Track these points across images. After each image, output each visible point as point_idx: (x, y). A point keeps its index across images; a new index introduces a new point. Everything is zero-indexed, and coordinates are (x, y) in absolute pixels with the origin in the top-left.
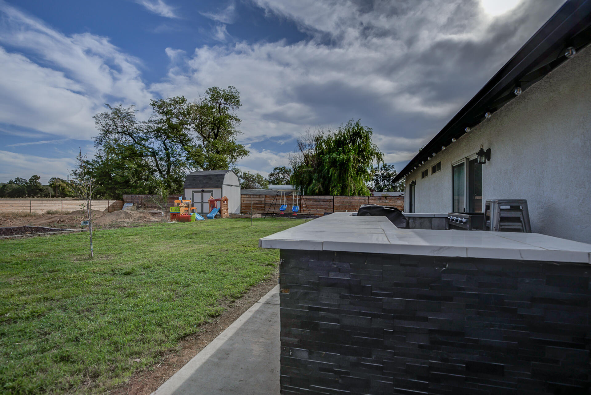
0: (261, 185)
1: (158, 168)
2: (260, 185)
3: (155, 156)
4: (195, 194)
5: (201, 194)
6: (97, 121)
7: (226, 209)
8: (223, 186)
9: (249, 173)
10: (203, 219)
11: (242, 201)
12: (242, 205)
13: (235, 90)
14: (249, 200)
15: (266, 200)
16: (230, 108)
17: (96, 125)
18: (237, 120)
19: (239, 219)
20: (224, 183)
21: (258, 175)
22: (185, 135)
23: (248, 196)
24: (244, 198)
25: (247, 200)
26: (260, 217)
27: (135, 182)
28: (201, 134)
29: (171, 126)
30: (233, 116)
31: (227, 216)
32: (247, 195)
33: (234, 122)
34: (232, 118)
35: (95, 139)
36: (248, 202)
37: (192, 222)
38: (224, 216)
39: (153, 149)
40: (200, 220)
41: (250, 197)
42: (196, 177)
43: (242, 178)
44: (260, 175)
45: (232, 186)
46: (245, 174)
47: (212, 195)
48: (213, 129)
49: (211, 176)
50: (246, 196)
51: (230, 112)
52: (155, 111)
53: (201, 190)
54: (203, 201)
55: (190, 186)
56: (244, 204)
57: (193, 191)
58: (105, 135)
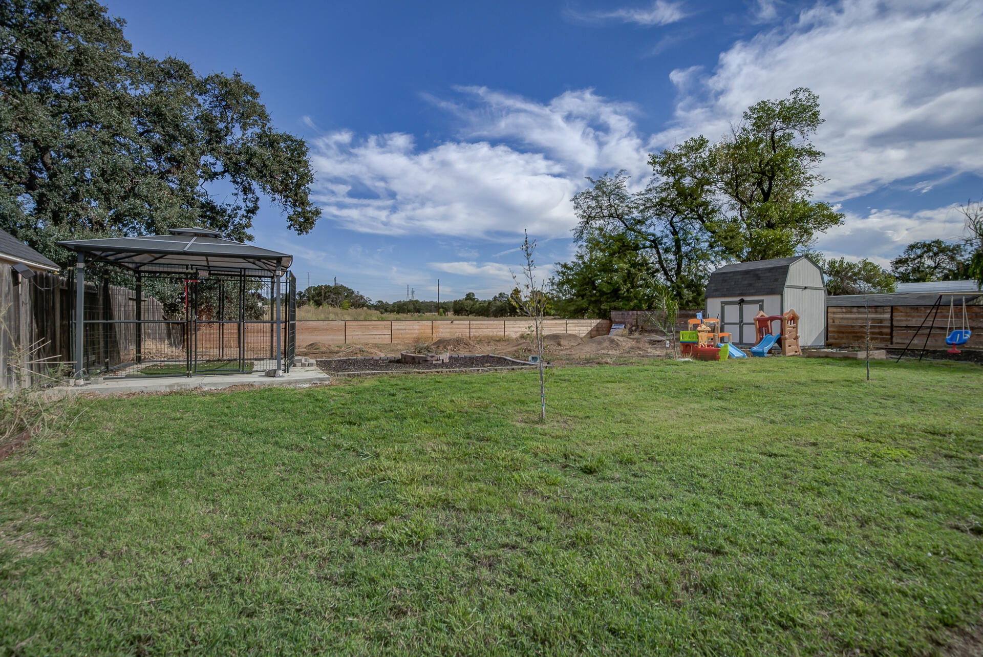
0: (874, 286)
1: (662, 266)
2: (870, 285)
3: (656, 247)
4: (726, 307)
5: (737, 307)
6: (576, 205)
7: (794, 337)
8: (786, 290)
9: (842, 262)
10: (744, 356)
11: (830, 321)
12: (830, 329)
13: (807, 94)
14: (848, 319)
15: (894, 319)
16: (796, 133)
17: (576, 212)
18: (812, 154)
19: (826, 360)
20: (787, 283)
22: (706, 204)
23: (844, 310)
24: (834, 313)
25: (842, 319)
26: (884, 357)
27: (628, 290)
28: (737, 196)
29: (682, 193)
30: (802, 149)
31: (796, 352)
32: (841, 307)
33: (806, 161)
34: (800, 153)
35: (574, 231)
36: (845, 323)
37: (721, 360)
38: (789, 351)
39: (654, 235)
40: (737, 358)
41: (851, 312)
42: (729, 275)
45: (805, 288)
46: (832, 264)
47: (761, 308)
48: (760, 184)
49: (760, 272)
50: (839, 310)
51: (797, 141)
52: (655, 172)
53: (737, 299)
54: (742, 321)
55: (717, 293)
56: (832, 326)
57: (722, 303)
58: (587, 223)
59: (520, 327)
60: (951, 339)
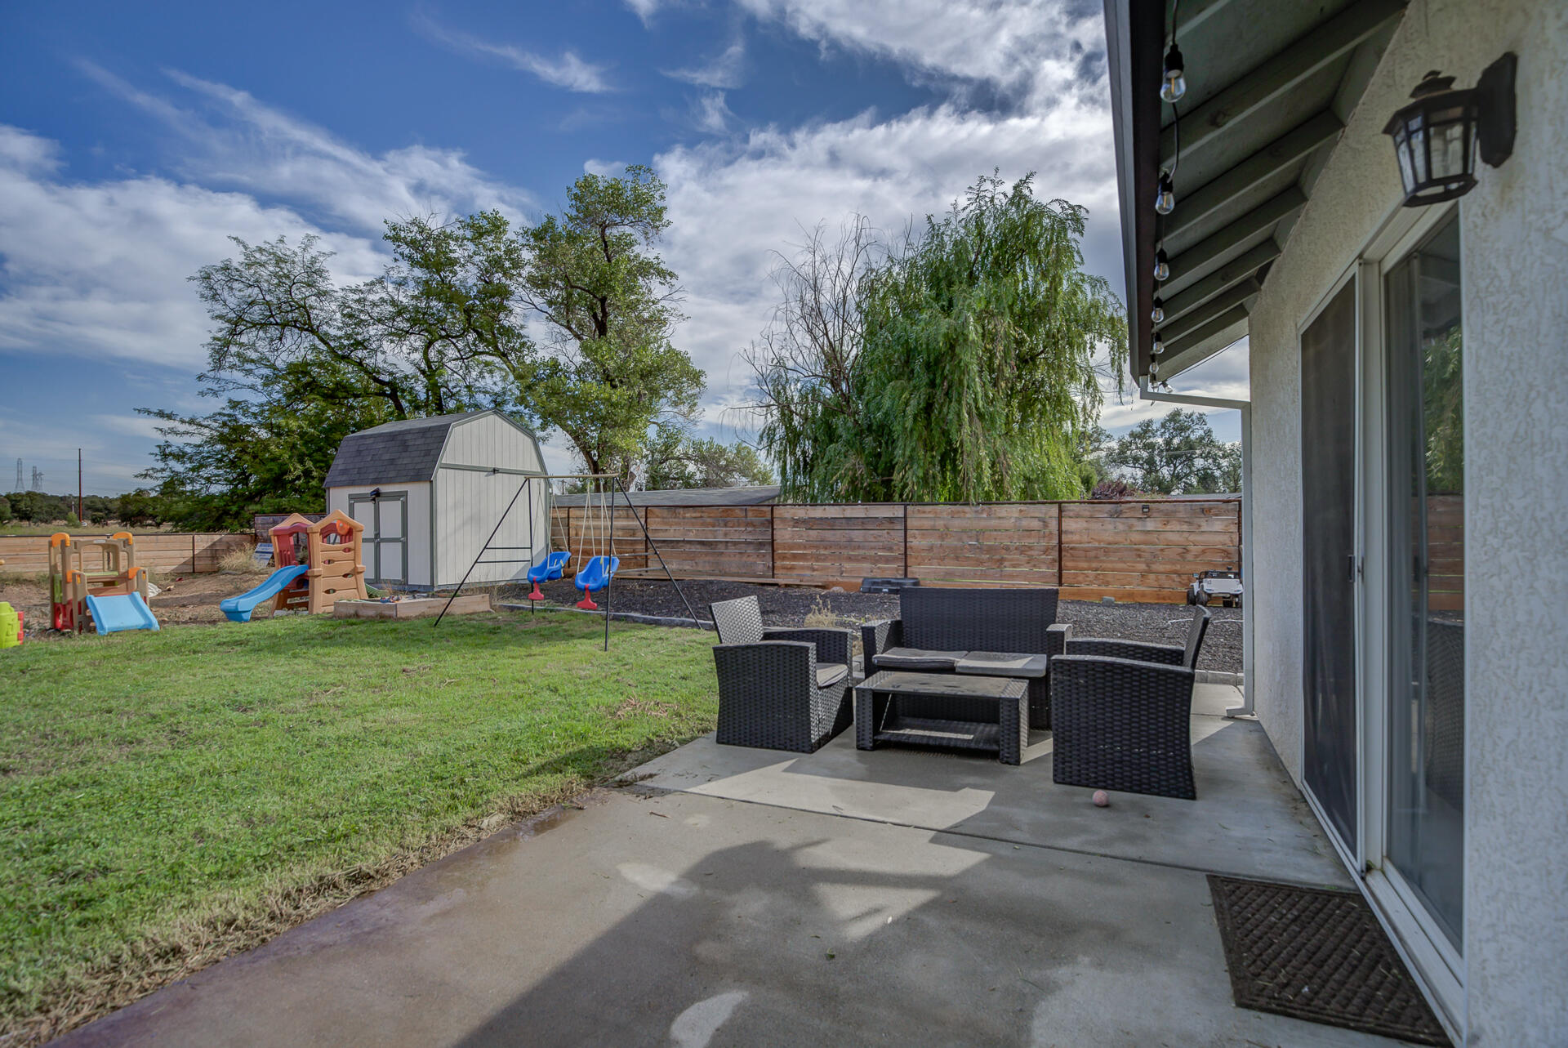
3: (393, 396)
4: (357, 505)
5: (370, 505)
6: (205, 292)
7: (346, 571)
8: (440, 475)
16: (637, 236)
18: (662, 274)
20: (446, 457)
21: (740, 448)
22: (512, 333)
28: (568, 327)
30: (647, 263)
33: (653, 284)
34: (643, 268)
35: (208, 347)
38: (325, 604)
39: (391, 373)
42: (368, 441)
43: (689, 459)
45: (495, 471)
46: (698, 445)
47: (405, 509)
48: (591, 308)
49: (409, 437)
51: (644, 251)
52: (397, 257)
53: (368, 490)
54: (377, 535)
55: (344, 478)
57: (351, 497)
58: (233, 333)
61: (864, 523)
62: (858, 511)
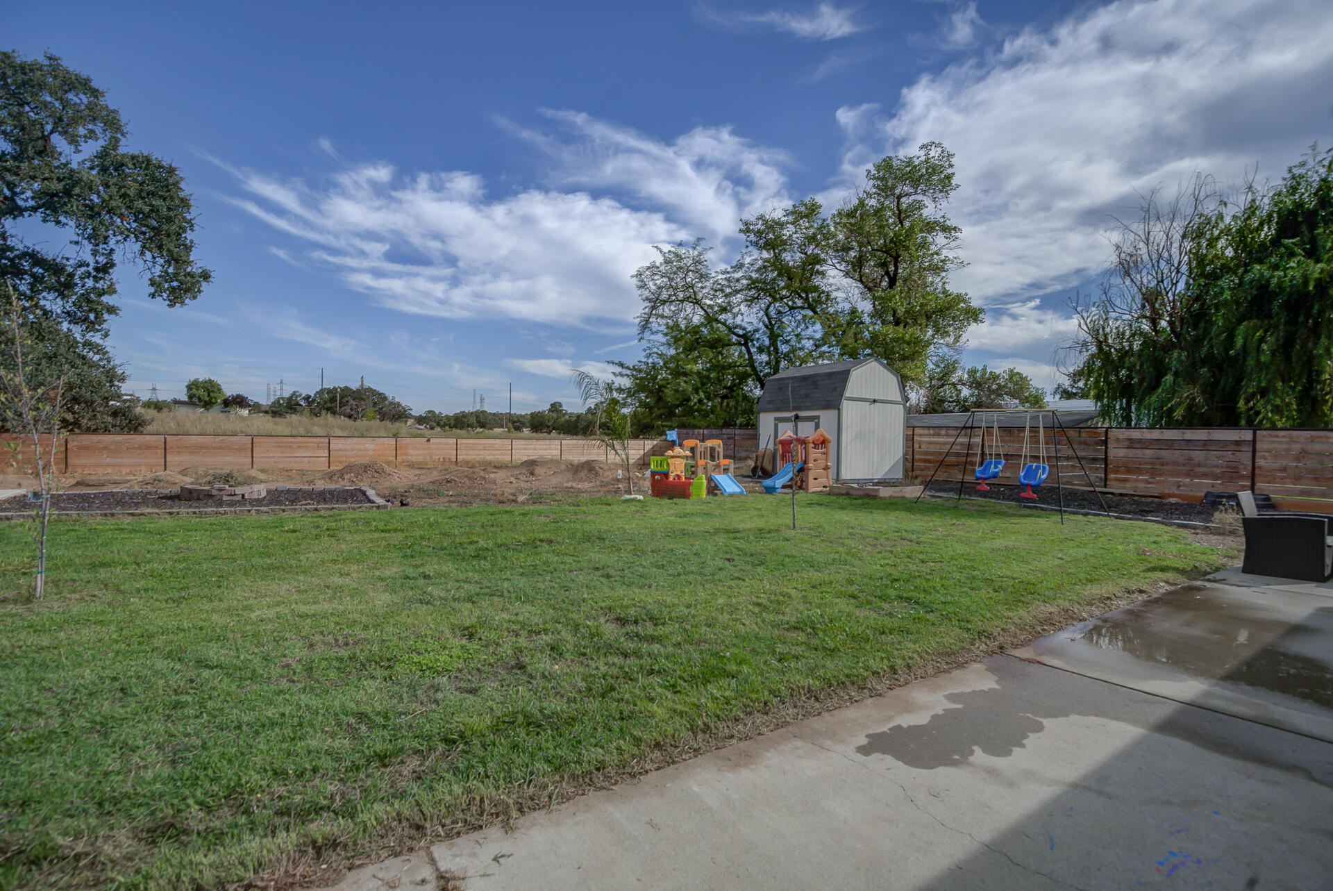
0: (1022, 403)
1: (754, 369)
2: (1017, 401)
3: (746, 345)
4: (780, 425)
5: (791, 425)
6: (639, 284)
7: (823, 466)
8: (845, 404)
9: (984, 369)
10: (741, 493)
11: (916, 446)
12: (916, 457)
13: (939, 150)
14: (934, 443)
15: (986, 444)
16: (927, 201)
17: (639, 292)
18: (946, 229)
19: (866, 500)
20: (848, 394)
21: (1012, 374)
22: (816, 289)
23: (932, 432)
24: (921, 435)
25: (930, 443)
28: (861, 281)
29: (785, 272)
30: (935, 222)
31: (825, 487)
32: (929, 428)
33: (940, 239)
34: (930, 227)
35: (639, 320)
36: (932, 448)
38: (814, 486)
39: (744, 329)
40: (731, 495)
41: (939, 435)
44: (1018, 373)
45: (875, 401)
46: (972, 372)
47: (817, 426)
48: (884, 265)
49: (818, 379)
50: (926, 432)
51: (930, 211)
52: (749, 244)
55: (771, 406)
56: (919, 453)
57: (776, 419)
58: (653, 308)
59: (535, 449)
60: (983, 472)
61: (1206, 445)
62: (1200, 434)
